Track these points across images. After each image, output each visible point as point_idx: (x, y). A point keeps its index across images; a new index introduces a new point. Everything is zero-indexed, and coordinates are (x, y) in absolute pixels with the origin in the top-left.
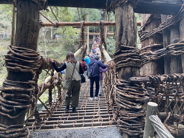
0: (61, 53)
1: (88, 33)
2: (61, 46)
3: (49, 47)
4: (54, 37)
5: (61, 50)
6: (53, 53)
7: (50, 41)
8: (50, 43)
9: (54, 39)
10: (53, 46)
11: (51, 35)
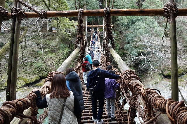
0: (58, 47)
1: (86, 25)
2: (58, 40)
3: (45, 40)
4: (51, 30)
5: (58, 44)
6: (50, 47)
7: (46, 34)
8: (47, 36)
9: (51, 32)
10: (49, 40)
11: (47, 28)
